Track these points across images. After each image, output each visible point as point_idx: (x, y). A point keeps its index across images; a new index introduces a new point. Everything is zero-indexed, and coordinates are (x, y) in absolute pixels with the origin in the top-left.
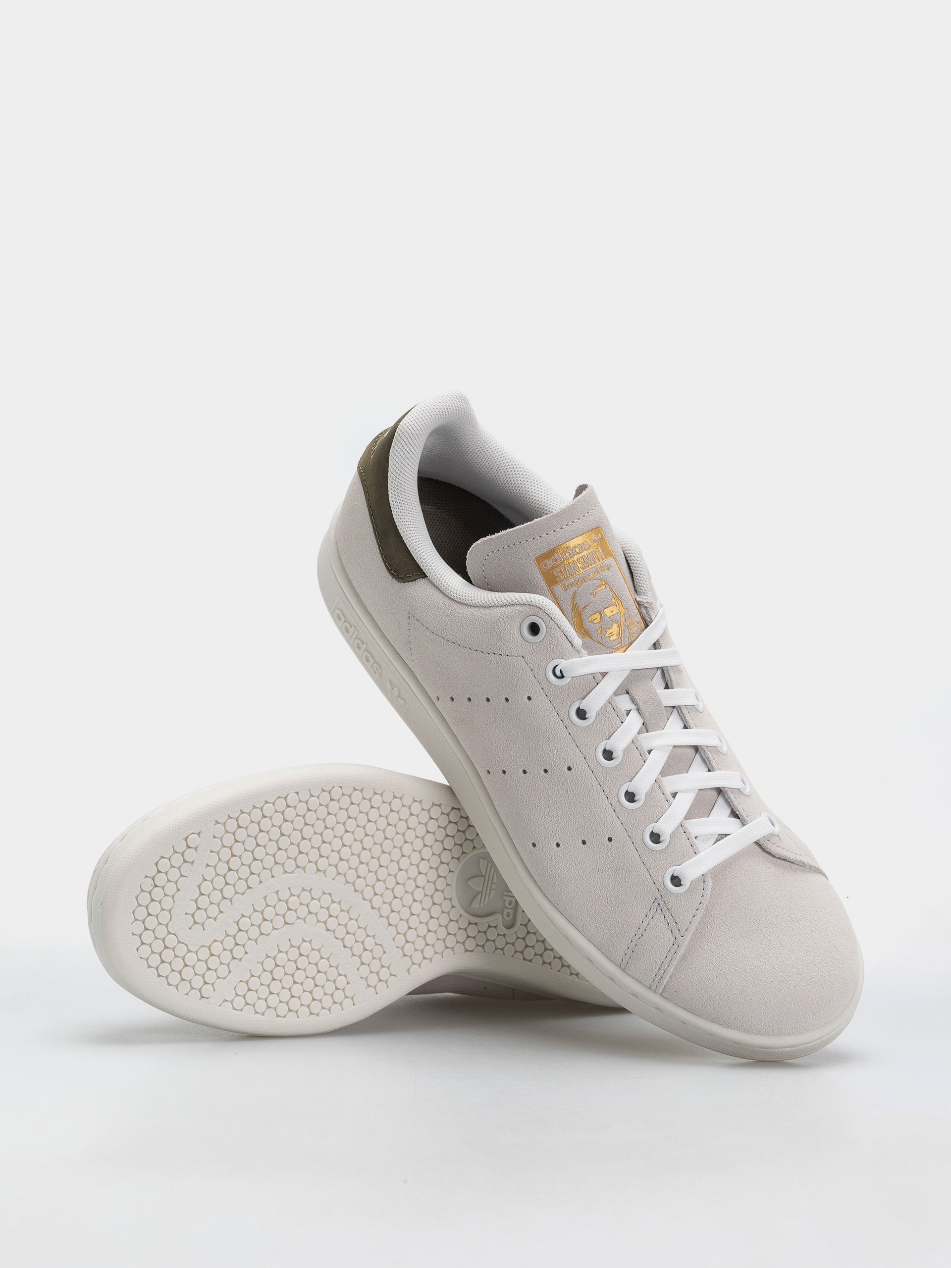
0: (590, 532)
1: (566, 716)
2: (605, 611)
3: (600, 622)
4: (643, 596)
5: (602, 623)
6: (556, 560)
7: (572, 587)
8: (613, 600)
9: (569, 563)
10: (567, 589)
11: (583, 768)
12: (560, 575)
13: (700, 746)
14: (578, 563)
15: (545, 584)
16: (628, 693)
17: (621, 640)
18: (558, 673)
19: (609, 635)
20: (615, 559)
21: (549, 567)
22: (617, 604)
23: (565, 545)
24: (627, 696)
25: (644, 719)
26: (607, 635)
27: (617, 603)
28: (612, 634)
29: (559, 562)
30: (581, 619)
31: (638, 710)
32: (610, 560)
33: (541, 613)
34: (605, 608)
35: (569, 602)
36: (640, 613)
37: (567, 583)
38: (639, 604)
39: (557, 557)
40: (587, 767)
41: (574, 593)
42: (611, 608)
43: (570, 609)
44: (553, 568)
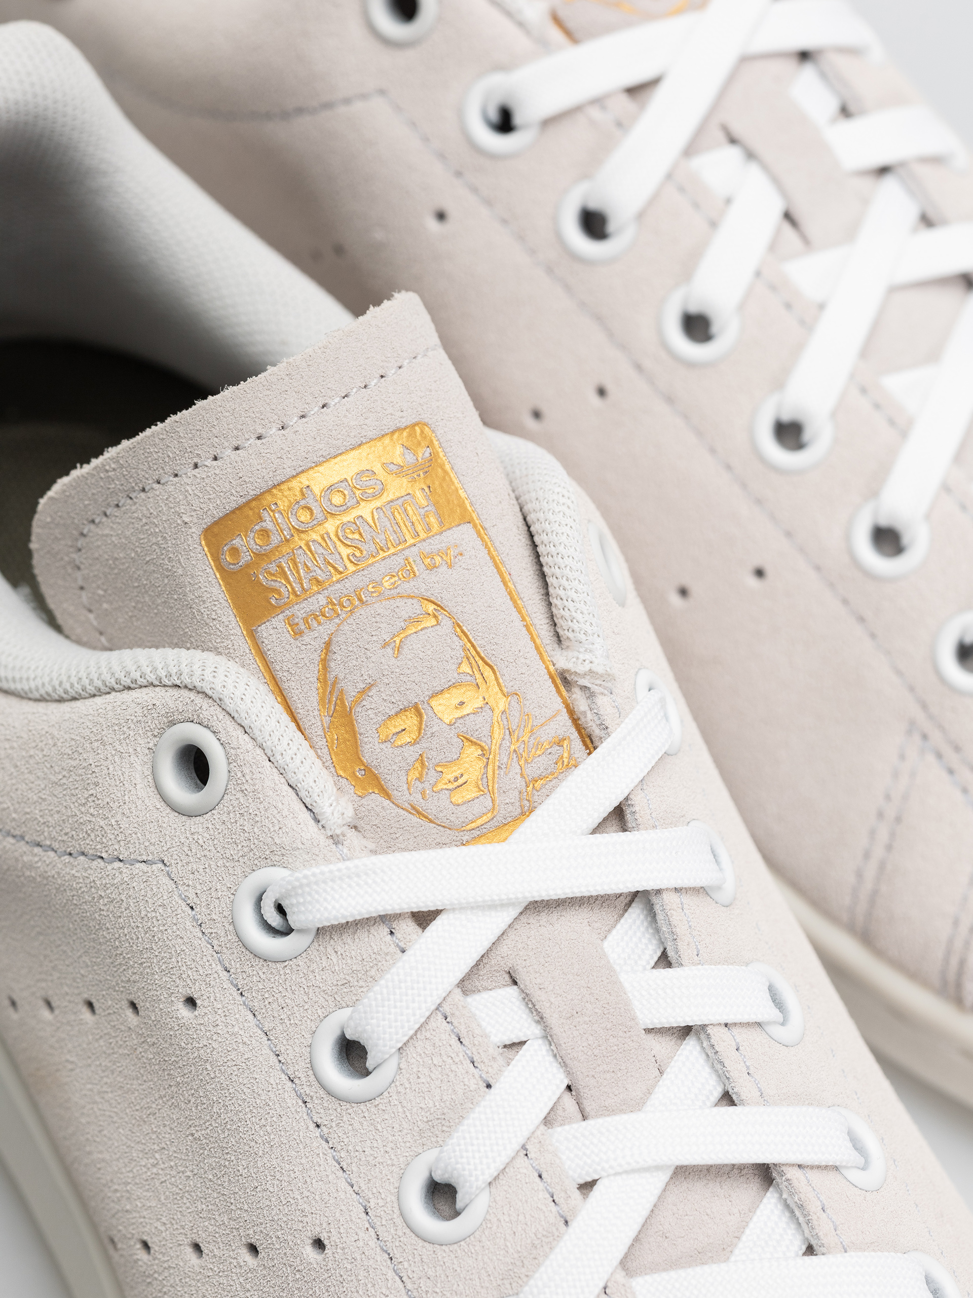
0: (387, 440)
1: (302, 1065)
2: (433, 703)
3: (415, 742)
4: (576, 654)
5: (424, 744)
6: (265, 533)
7: (319, 624)
8: (465, 668)
9: (308, 545)
10: (301, 633)
11: (361, 1244)
12: (279, 584)
13: (775, 1165)
14: (338, 543)
15: (232, 618)
16: (515, 983)
17: (493, 801)
18: (274, 919)
19: (450, 786)
20: (481, 532)
21: (245, 558)
22: (480, 680)
23: (294, 484)
24: (513, 991)
25: (568, 1073)
26: (440, 786)
27: (478, 676)
28: (460, 781)
29: (275, 539)
30: (354, 733)
31: (548, 1037)
32: (464, 535)
33: (209, 711)
34: (435, 695)
35: (312, 673)
36: (571, 712)
37: (300, 611)
38: (564, 680)
39: (268, 525)
40: (373, 1243)
41: (328, 644)
42: (454, 697)
43: (314, 698)
44: (260, 556)
